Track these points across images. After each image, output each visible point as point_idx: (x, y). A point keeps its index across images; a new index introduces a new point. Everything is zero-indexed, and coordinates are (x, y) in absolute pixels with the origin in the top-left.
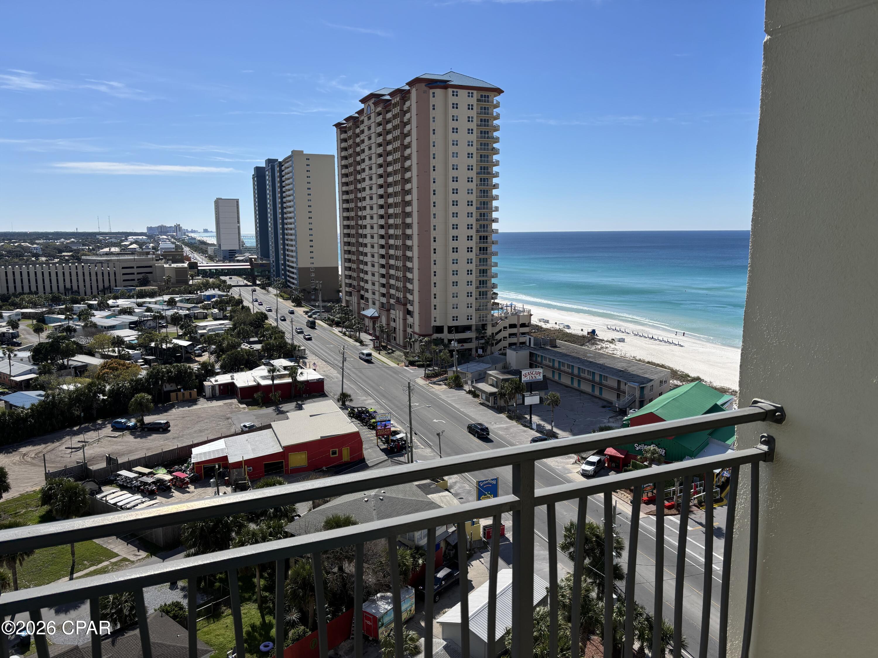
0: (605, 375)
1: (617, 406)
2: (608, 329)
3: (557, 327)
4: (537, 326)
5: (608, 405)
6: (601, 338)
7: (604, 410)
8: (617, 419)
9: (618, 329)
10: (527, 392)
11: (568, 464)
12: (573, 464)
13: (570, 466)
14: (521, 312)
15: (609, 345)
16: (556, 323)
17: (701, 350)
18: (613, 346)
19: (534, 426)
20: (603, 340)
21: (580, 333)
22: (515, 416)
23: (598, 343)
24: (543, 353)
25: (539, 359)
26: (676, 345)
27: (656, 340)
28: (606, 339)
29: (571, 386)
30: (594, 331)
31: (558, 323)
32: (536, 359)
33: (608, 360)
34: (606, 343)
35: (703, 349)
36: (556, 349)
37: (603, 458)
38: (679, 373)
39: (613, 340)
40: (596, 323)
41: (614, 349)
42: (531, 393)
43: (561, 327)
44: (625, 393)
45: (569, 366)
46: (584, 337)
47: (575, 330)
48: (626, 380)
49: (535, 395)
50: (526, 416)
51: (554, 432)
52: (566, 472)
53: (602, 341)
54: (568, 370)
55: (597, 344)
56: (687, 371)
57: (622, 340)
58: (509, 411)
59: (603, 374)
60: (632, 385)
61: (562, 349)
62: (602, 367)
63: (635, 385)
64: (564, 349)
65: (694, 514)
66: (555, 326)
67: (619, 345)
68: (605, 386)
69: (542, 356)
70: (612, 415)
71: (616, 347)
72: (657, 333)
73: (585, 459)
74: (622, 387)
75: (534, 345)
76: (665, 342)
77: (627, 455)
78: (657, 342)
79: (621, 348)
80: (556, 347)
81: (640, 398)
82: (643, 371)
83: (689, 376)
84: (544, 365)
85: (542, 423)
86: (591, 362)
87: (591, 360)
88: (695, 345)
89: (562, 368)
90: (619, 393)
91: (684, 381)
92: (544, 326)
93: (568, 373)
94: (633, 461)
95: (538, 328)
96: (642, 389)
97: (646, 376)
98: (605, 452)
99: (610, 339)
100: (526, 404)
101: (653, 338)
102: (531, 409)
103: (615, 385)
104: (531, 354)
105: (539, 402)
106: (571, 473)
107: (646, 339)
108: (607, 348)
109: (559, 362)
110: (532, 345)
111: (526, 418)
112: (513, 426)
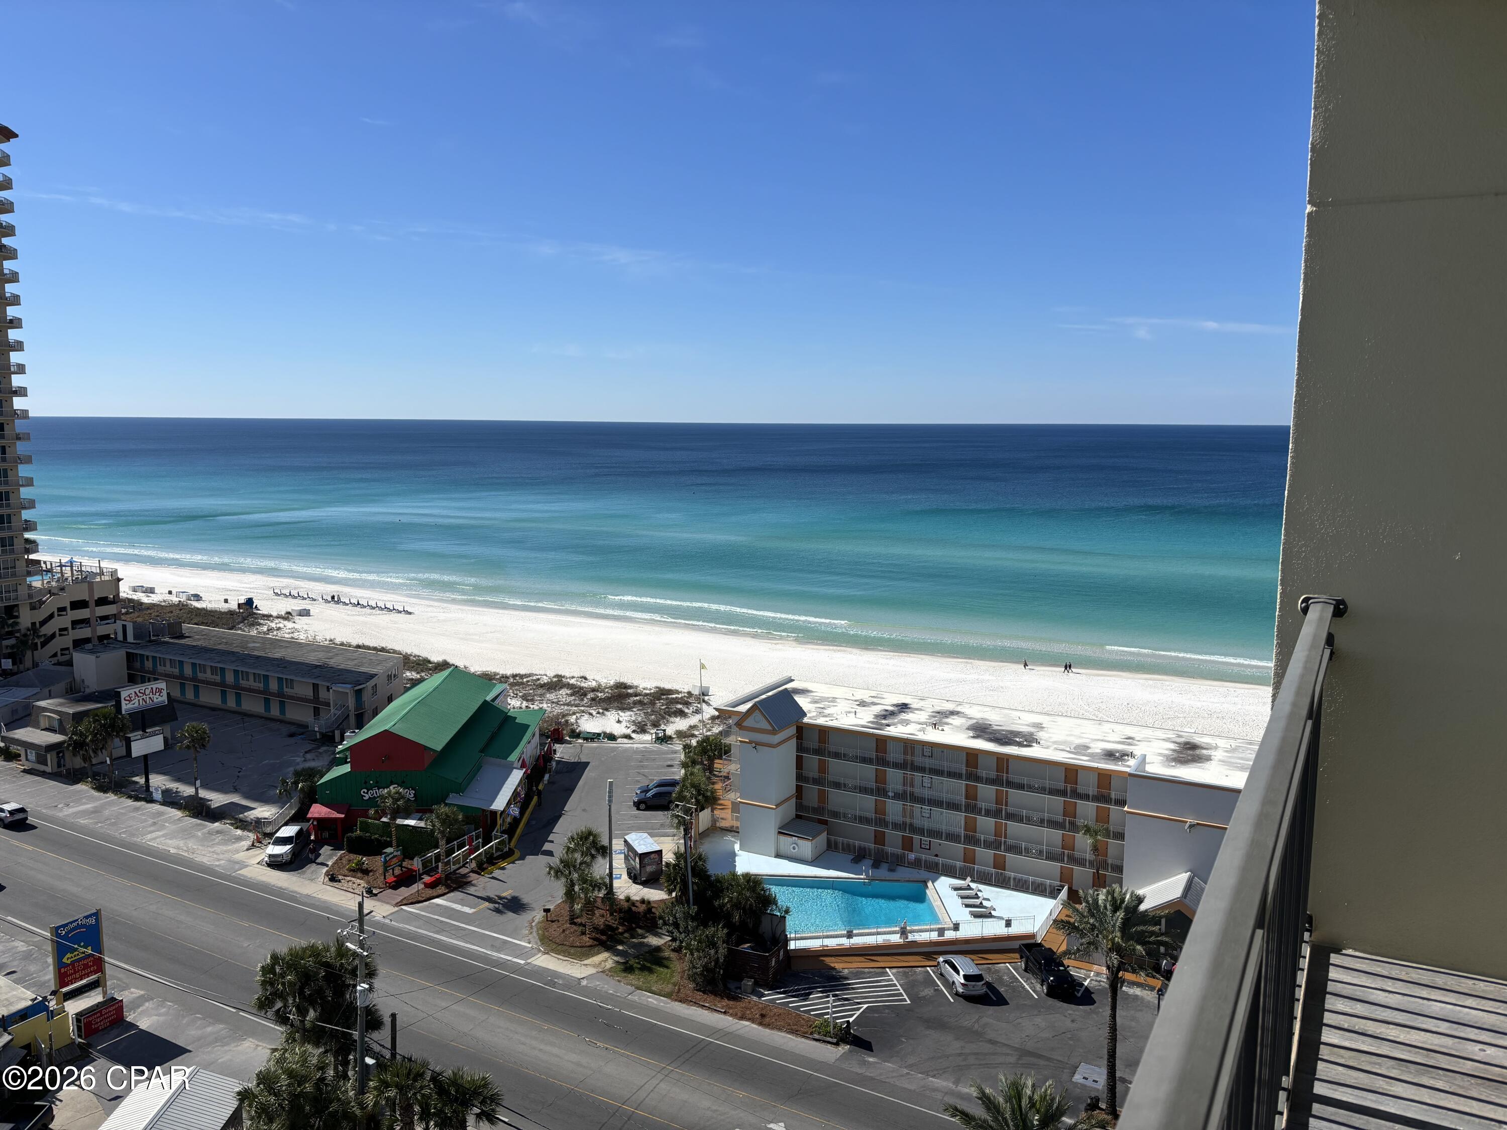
0: (288, 677)
1: (316, 729)
2: (277, 594)
3: (174, 599)
4: (130, 600)
5: (299, 730)
6: (266, 613)
7: (292, 740)
8: (321, 753)
9: (294, 593)
10: (133, 730)
11: (237, 851)
12: (248, 850)
13: (241, 856)
14: (95, 575)
15: (282, 624)
16: (170, 593)
17: (442, 616)
18: (289, 625)
19: (158, 796)
20: (271, 616)
21: (224, 607)
22: (110, 782)
23: (262, 621)
24: (156, 652)
25: (149, 665)
26: (400, 612)
27: (365, 607)
28: (275, 614)
29: (223, 706)
30: (250, 602)
31: (174, 592)
32: (142, 663)
33: (289, 650)
34: (277, 621)
35: (444, 614)
36: (183, 641)
37: (306, 826)
38: (412, 658)
39: (289, 613)
40: (252, 586)
41: (293, 631)
42: (144, 731)
43: (183, 599)
44: (328, 705)
45: (214, 670)
46: (231, 613)
47: (212, 601)
48: (328, 681)
49: (154, 734)
50: (136, 779)
51: (201, 799)
52: (237, 867)
53: (268, 617)
54: (214, 677)
55: (260, 624)
56: (424, 654)
57: (305, 613)
58: (95, 776)
59: (284, 677)
60: (341, 690)
61: (195, 640)
62: (282, 664)
63: (347, 688)
64: (199, 640)
65: (474, 885)
66: (168, 597)
67: (301, 623)
68: (291, 698)
69: (154, 658)
70: (310, 747)
71: (296, 626)
72: (365, 596)
73: (270, 835)
74: (323, 694)
75: (136, 637)
76: (381, 609)
77: (348, 813)
78: (367, 610)
79: (306, 627)
80: (182, 637)
81: (356, 709)
82: (355, 662)
83: (429, 662)
84: (161, 674)
85: (174, 786)
86: (258, 657)
87: (256, 653)
88: (430, 609)
89: (201, 676)
90: (317, 705)
91: (422, 671)
92: (145, 599)
93: (215, 684)
94: (362, 819)
95: (136, 605)
96: (359, 693)
97: (363, 669)
98: (309, 815)
99: (283, 613)
100: (134, 755)
101: (358, 604)
102: (147, 764)
103: (309, 692)
104: (130, 657)
105: (162, 748)
106: (247, 866)
107: (347, 607)
108: (279, 629)
109: (194, 665)
110: (130, 639)
111: (137, 783)
112: (111, 804)
